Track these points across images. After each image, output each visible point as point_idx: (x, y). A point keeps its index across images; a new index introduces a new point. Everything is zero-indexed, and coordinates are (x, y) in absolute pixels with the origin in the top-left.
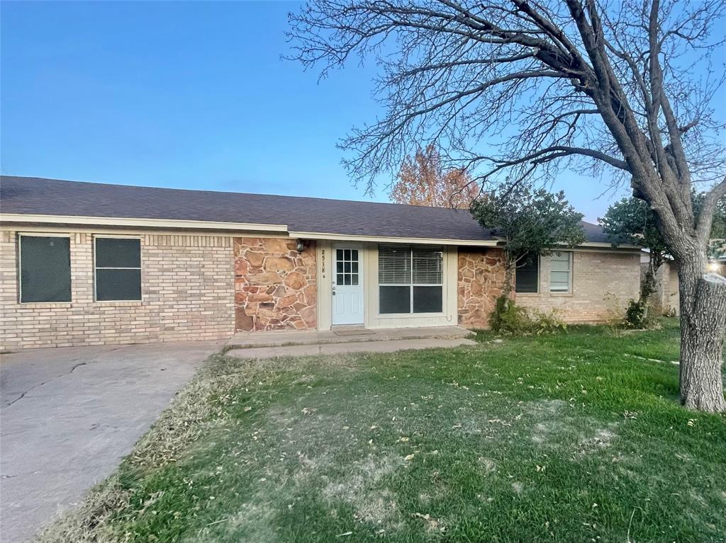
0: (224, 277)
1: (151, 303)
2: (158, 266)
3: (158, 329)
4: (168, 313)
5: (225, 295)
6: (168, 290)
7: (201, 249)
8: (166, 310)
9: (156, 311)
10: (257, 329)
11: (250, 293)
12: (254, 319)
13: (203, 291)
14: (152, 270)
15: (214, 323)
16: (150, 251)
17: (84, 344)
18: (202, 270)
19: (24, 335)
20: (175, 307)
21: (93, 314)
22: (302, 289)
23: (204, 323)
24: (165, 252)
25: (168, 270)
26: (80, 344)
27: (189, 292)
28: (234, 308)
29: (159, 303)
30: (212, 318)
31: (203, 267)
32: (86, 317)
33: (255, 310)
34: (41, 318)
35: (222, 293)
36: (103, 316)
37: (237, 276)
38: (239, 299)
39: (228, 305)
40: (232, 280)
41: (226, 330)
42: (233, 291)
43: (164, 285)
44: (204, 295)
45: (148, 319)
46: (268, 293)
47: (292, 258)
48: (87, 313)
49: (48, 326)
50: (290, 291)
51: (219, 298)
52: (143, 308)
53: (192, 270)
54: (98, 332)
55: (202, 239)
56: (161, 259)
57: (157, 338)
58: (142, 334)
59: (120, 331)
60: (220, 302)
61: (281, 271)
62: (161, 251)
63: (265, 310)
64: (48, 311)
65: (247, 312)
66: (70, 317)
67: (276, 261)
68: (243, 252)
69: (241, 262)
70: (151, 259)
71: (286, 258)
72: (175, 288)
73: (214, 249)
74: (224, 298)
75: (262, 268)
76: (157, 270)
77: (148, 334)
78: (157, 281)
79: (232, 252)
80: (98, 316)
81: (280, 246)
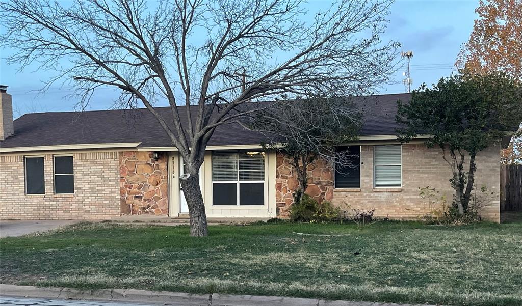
0: (114, 178)
1: (79, 195)
2: (81, 172)
3: (82, 211)
4: (87, 201)
5: (114, 190)
6: (86, 187)
7: (102, 160)
8: (85, 200)
9: (81, 200)
10: (133, 214)
11: (128, 189)
12: (131, 206)
13: (104, 188)
14: (79, 175)
15: (109, 209)
16: (78, 163)
17: (50, 219)
18: (103, 174)
19: (27, 212)
20: (90, 198)
21: (53, 201)
22: (158, 186)
23: (104, 209)
24: (84, 163)
25: (87, 175)
26: (48, 219)
27: (97, 188)
28: (119, 199)
29: (82, 195)
30: (109, 205)
31: (104, 172)
32: (51, 203)
33: (131, 200)
34: (33, 203)
35: (113, 189)
36: (58, 203)
37: (121, 177)
38: (122, 193)
39: (116, 197)
40: (119, 180)
41: (116, 213)
42: (119, 188)
43: (84, 184)
44: (104, 190)
45: (77, 205)
46: (139, 189)
47: (153, 164)
48: (51, 201)
49: (36, 208)
50: (152, 188)
51: (112, 192)
52: (75, 198)
53: (98, 174)
54: (55, 212)
55: (102, 154)
56: (82, 168)
57: (81, 217)
58: (74, 214)
59: (65, 212)
60: (112, 195)
61: (146, 173)
62: (82, 163)
63: (137, 201)
64: (36, 198)
65: (128, 202)
66: (45, 203)
67: (143, 166)
68: (124, 161)
69: (123, 168)
70: (78, 168)
71: (149, 164)
72: (90, 186)
73: (109, 160)
74: (114, 192)
75: (135, 172)
76: (81, 175)
77: (77, 214)
78: (81, 182)
79: (118, 162)
80: (55, 203)
81: (145, 156)
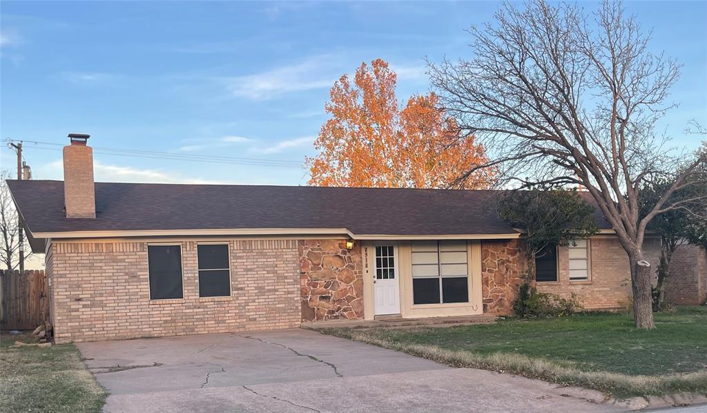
0: (292, 274)
1: (240, 298)
2: (243, 267)
3: (245, 320)
4: (252, 306)
5: (292, 289)
6: (251, 287)
7: (274, 251)
8: (250, 304)
9: (243, 305)
10: (318, 319)
11: (312, 288)
12: (316, 310)
13: (277, 287)
14: (239, 270)
15: (285, 314)
16: (238, 255)
17: (194, 333)
18: (276, 269)
19: (154, 326)
20: (256, 301)
21: (199, 308)
22: (351, 283)
23: (278, 315)
24: (248, 254)
25: (251, 270)
26: (191, 333)
27: (266, 288)
28: (300, 301)
29: (245, 298)
30: (284, 310)
31: (276, 266)
32: (195, 310)
33: (316, 302)
34: (164, 312)
35: (291, 287)
36: (206, 310)
37: (302, 273)
38: (303, 293)
39: (295, 299)
40: (299, 277)
41: (295, 320)
42: (299, 286)
43: (248, 282)
44: (277, 290)
45: (237, 311)
46: (326, 287)
47: (344, 256)
48: (195, 307)
49: (170, 318)
50: (343, 286)
51: (289, 293)
52: (234, 302)
53: (268, 269)
54: (203, 323)
55: (274, 242)
56: (245, 260)
57: (244, 327)
58: (233, 324)
59: (218, 322)
60: (289, 296)
61: (335, 268)
62: (245, 254)
63: (323, 302)
64: (169, 306)
65: (310, 304)
66: (184, 311)
67: (331, 259)
68: (305, 252)
69: (305, 261)
70: (238, 261)
71: (339, 256)
72: (256, 285)
73: (284, 250)
74: (292, 293)
75: (321, 266)
76: (242, 270)
77: (237, 324)
78: (243, 279)
79: (298, 253)
80: (202, 310)
81: (334, 246)
